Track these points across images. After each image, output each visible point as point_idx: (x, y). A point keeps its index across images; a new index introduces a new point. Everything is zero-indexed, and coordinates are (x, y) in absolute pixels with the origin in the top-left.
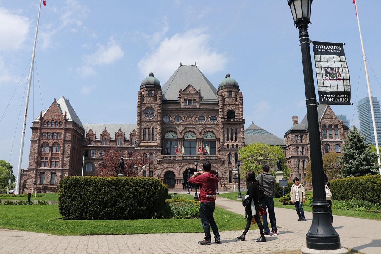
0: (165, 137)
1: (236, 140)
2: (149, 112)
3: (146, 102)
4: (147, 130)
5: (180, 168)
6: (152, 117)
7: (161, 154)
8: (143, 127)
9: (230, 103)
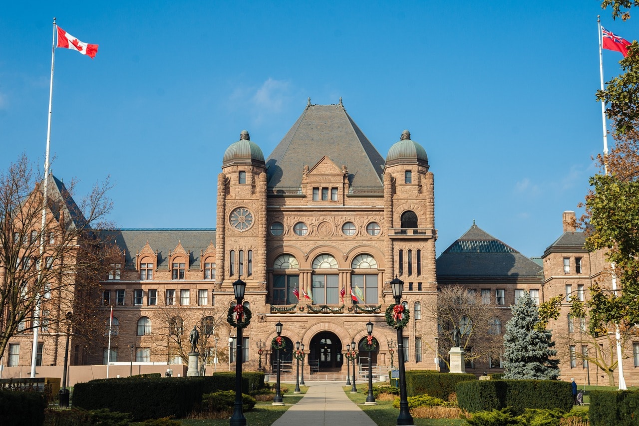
0: (276, 267)
1: (419, 273)
2: (241, 217)
3: (234, 197)
4: (236, 253)
5: (304, 331)
6: (247, 227)
7: (267, 302)
8: (228, 249)
9: (406, 196)
